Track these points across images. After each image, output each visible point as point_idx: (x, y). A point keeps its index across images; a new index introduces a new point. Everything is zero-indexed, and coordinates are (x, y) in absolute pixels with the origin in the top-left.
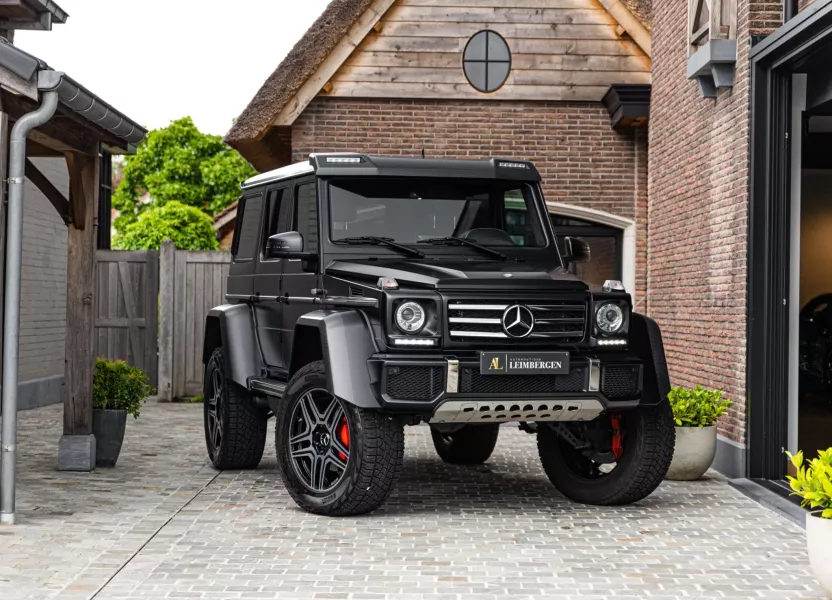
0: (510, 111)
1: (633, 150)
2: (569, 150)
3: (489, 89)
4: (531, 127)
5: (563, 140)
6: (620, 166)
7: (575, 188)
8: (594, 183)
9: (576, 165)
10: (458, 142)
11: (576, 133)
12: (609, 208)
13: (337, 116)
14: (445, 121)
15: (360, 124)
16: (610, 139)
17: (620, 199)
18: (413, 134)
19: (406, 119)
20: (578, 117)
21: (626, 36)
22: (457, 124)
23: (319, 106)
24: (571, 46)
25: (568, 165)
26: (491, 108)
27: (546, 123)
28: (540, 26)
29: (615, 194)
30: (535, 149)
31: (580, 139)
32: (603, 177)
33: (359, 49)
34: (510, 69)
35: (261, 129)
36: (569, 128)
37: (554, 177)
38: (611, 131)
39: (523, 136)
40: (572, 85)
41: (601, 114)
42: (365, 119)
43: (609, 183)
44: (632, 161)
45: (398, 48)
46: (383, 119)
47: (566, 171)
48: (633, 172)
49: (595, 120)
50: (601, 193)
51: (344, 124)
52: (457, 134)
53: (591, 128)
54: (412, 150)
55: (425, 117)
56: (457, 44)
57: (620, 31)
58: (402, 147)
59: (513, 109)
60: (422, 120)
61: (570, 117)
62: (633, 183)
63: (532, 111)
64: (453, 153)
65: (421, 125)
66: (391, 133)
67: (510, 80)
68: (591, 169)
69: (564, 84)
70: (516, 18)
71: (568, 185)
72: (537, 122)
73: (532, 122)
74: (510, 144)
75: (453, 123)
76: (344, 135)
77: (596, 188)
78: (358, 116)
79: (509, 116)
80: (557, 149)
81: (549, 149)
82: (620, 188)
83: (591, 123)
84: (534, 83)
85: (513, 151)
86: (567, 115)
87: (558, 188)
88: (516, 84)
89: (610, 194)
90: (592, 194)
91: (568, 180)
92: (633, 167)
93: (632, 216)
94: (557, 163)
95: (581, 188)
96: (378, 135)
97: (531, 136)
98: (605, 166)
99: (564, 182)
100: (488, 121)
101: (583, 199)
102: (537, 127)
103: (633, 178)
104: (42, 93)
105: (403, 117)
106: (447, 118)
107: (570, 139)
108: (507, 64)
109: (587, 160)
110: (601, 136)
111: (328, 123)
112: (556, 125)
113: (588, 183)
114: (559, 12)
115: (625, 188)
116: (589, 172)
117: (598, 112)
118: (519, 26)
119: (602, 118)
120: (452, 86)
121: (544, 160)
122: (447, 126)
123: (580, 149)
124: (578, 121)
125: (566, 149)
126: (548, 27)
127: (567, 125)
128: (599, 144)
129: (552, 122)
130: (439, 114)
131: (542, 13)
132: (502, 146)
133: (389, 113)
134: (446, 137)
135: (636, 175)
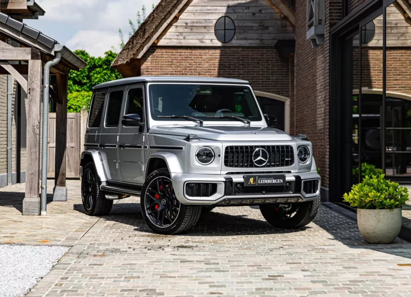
0: (235, 51)
1: (288, 67)
2: (261, 68)
3: (226, 41)
4: (244, 58)
5: (258, 63)
6: (283, 74)
7: (264, 84)
8: (272, 82)
9: (264, 74)
10: (213, 65)
11: (264, 60)
12: (278, 93)
13: (160, 54)
14: (207, 55)
15: (170, 57)
16: (278, 63)
17: (283, 89)
18: (193, 61)
19: (190, 55)
20: (265, 53)
21: (285, 18)
22: (212, 57)
23: (153, 50)
24: (261, 23)
25: (260, 74)
26: (227, 50)
27: (251, 56)
28: (248, 14)
29: (281, 86)
30: (246, 67)
31: (266, 63)
32: (276, 79)
33: (170, 25)
34: (235, 33)
35: (128, 60)
36: (261, 58)
37: (254, 79)
38: (279, 59)
39: (241, 61)
40: (262, 40)
41: (275, 52)
42: (173, 55)
43: (278, 82)
44: (288, 72)
45: (186, 24)
46: (180, 55)
47: (260, 77)
48: (289, 77)
49: (272, 55)
50: (275, 86)
51: (163, 57)
52: (212, 61)
53: (270, 58)
54: (193, 68)
55: (198, 54)
56: (212, 22)
57: (282, 16)
58: (189, 67)
59: (236, 50)
60: (197, 55)
61: (261, 53)
62: (289, 82)
63: (244, 51)
64: (211, 69)
65: (196, 58)
66: (183, 61)
67: (235, 37)
68: (271, 76)
69: (258, 39)
70: (237, 11)
71: (260, 83)
72: (247, 56)
73: (245, 55)
74: (235, 65)
75: (210, 57)
76: (163, 62)
77: (273, 84)
78: (170, 54)
79: (235, 53)
80: (256, 67)
81: (252, 67)
82: (283, 84)
83: (270, 56)
84: (245, 39)
85: (237, 68)
86: (260, 52)
87: (256, 84)
88: (237, 39)
89: (278, 86)
90: (271, 86)
91: (260, 81)
92: (288, 75)
93: (288, 96)
94: (255, 73)
95: (266, 84)
96: (178, 62)
97: (244, 61)
98: (276, 74)
99: (259, 82)
100: (226, 55)
101: (267, 89)
102: (247, 58)
103: (289, 79)
104: (56, 52)
105: (189, 54)
106: (208, 55)
107: (261, 63)
108: (234, 31)
109: (269, 72)
110: (275, 61)
111: (156, 57)
112: (255, 57)
113: (269, 82)
114: (256, 8)
115: (285, 84)
116: (269, 77)
117: (273, 51)
118: (239, 14)
119: (275, 53)
120: (210, 40)
121: (250, 72)
122: (208, 58)
123: (265, 67)
124: (265, 55)
125: (259, 67)
126: (251, 14)
127: (260, 57)
128: (274, 65)
129: (253, 56)
130: (204, 53)
131: (249, 9)
132: (232, 66)
133: (182, 53)
134: (207, 62)
135: (290, 78)
